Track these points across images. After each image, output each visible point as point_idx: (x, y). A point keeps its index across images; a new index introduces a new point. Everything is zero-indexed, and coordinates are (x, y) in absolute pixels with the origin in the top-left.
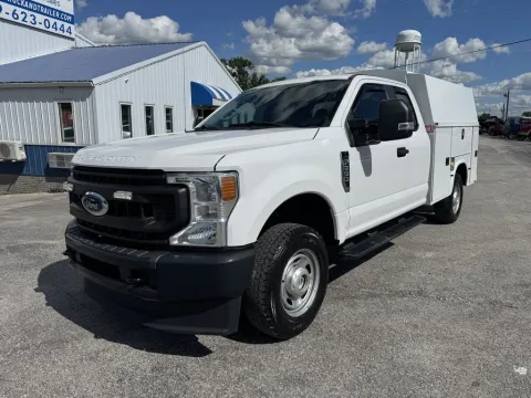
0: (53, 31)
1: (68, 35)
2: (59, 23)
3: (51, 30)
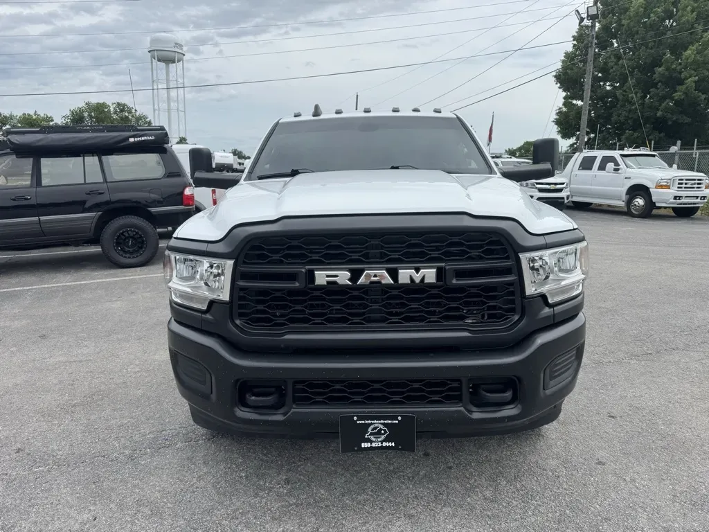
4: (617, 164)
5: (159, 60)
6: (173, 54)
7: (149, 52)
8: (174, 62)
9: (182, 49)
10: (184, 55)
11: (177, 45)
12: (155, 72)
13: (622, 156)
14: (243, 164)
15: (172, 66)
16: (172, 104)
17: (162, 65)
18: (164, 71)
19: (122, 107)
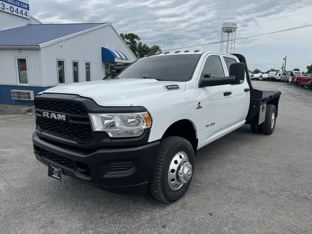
0: (16, 14)
1: (25, 16)
2: (20, 9)
3: (14, 13)
5: (225, 32)
6: (231, 29)
7: (222, 29)
8: (231, 32)
9: (236, 26)
10: (237, 28)
11: (234, 24)
12: (223, 37)
14: (253, 76)
15: (231, 34)
16: (228, 50)
17: (226, 34)
18: (227, 37)
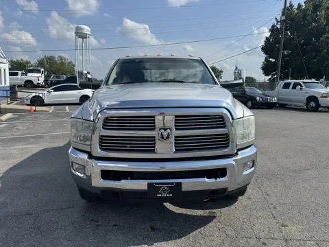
4: (301, 86)
8: (86, 38)
13: (304, 82)
17: (81, 39)
19: (61, 58)
